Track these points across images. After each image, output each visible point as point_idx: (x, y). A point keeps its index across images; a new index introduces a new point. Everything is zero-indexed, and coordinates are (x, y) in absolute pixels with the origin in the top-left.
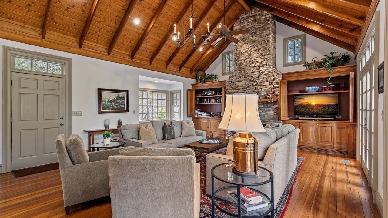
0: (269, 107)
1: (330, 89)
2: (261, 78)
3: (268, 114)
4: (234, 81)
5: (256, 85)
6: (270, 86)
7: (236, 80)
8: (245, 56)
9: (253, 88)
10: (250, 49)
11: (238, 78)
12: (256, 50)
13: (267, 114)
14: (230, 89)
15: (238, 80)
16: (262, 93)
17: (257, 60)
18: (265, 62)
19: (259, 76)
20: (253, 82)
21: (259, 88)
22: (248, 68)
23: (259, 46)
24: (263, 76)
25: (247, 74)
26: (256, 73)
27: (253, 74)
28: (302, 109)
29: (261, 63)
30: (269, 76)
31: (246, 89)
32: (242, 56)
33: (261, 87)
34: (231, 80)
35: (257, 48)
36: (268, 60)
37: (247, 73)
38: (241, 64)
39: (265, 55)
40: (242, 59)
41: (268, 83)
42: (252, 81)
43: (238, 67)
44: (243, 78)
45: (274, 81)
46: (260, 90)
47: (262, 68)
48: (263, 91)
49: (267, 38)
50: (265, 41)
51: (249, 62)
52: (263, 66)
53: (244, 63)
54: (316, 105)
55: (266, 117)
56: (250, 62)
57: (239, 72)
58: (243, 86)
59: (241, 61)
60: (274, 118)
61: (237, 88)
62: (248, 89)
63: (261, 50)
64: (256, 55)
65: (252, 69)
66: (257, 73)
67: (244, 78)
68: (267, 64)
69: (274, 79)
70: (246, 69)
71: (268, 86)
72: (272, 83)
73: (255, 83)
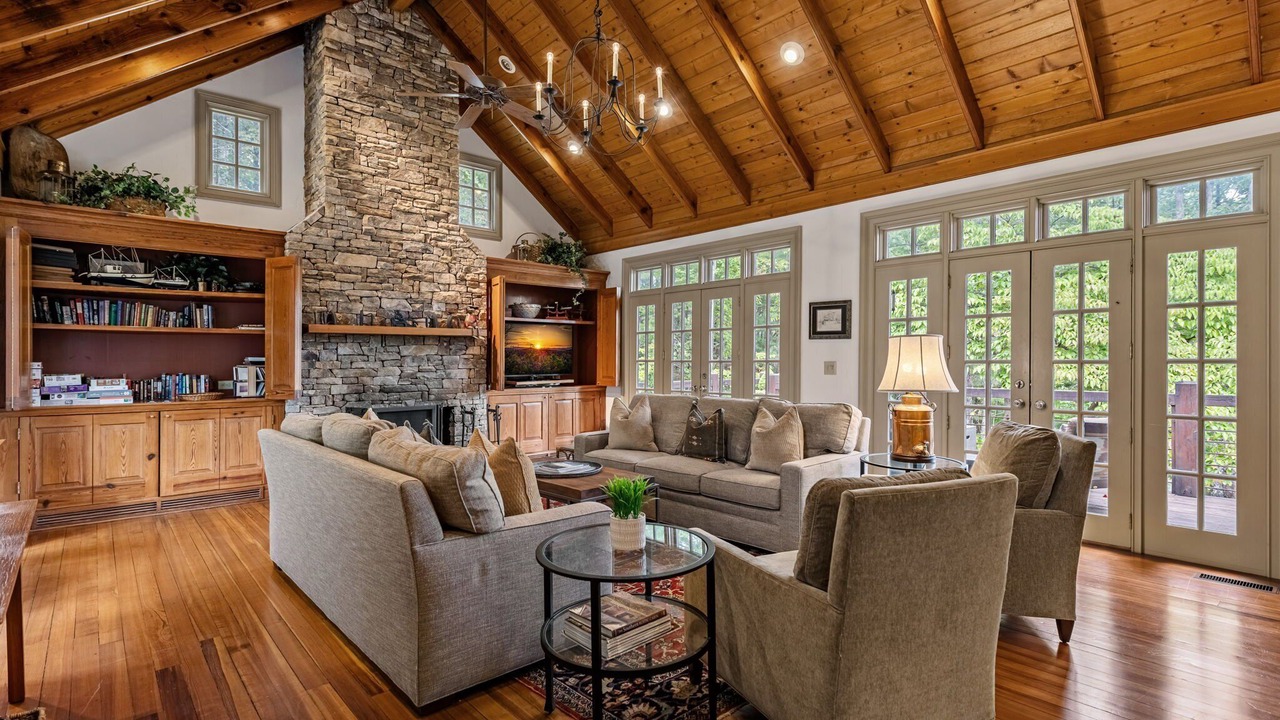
0: (455, 354)
1: (563, 315)
2: (432, 257)
3: (453, 375)
4: (325, 242)
5: (414, 278)
6: (457, 288)
7: (339, 243)
8: (374, 160)
9: (405, 284)
10: (394, 144)
11: (346, 236)
12: (417, 158)
13: (449, 377)
14: (311, 277)
15: (345, 244)
16: (435, 306)
17: (418, 195)
18: (445, 208)
19: (426, 250)
20: (403, 266)
21: (425, 287)
22: (385, 209)
23: (426, 151)
24: (436, 251)
25: (383, 233)
26: (416, 237)
27: (405, 236)
28: (519, 360)
29: (432, 207)
30: (455, 255)
31: (379, 286)
32: (363, 158)
33: (432, 287)
34: (315, 239)
35: (420, 154)
36: (452, 205)
37: (381, 225)
38: (358, 186)
39: (443, 187)
40: (362, 168)
41: (448, 278)
42: (401, 261)
43: (347, 196)
44: (364, 242)
45: (469, 277)
46: (429, 296)
47: (432, 224)
48: (438, 302)
49: (451, 135)
50: (444, 142)
51: (389, 188)
52: (436, 219)
53: (372, 187)
54: (541, 350)
55: (446, 383)
56: (393, 191)
57: (350, 213)
58: (366, 274)
59: (359, 177)
60: (468, 386)
61: (338, 276)
62: (388, 289)
63: (430, 165)
64: (413, 176)
65: (402, 218)
66: (421, 236)
67: (373, 244)
68: (451, 218)
69: (468, 271)
70: (380, 212)
71: (452, 287)
72: (463, 279)
73: (413, 270)
